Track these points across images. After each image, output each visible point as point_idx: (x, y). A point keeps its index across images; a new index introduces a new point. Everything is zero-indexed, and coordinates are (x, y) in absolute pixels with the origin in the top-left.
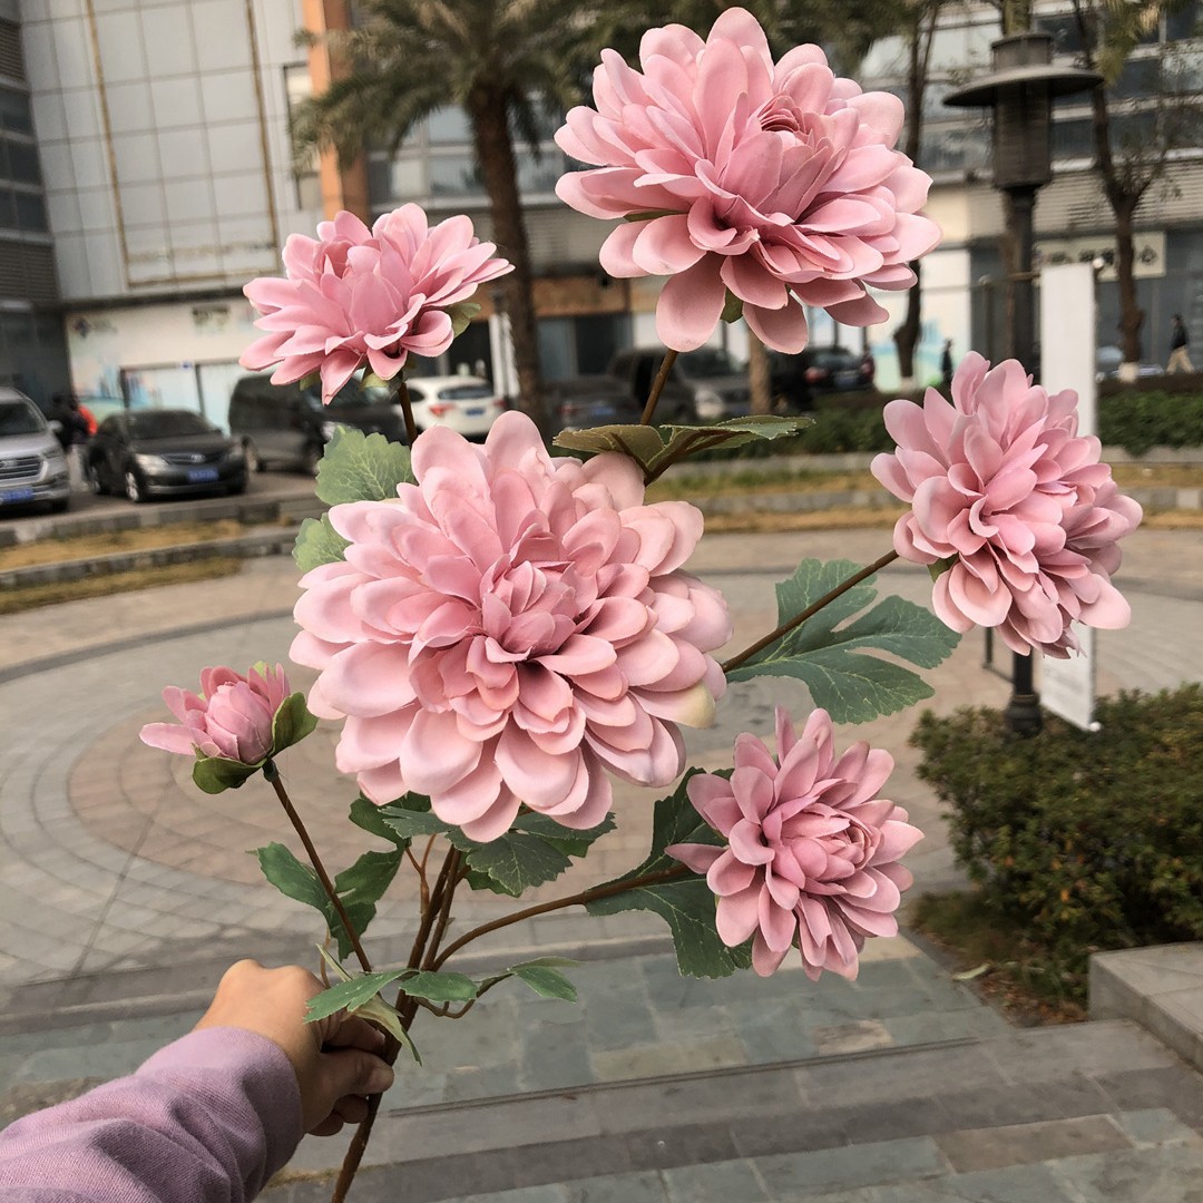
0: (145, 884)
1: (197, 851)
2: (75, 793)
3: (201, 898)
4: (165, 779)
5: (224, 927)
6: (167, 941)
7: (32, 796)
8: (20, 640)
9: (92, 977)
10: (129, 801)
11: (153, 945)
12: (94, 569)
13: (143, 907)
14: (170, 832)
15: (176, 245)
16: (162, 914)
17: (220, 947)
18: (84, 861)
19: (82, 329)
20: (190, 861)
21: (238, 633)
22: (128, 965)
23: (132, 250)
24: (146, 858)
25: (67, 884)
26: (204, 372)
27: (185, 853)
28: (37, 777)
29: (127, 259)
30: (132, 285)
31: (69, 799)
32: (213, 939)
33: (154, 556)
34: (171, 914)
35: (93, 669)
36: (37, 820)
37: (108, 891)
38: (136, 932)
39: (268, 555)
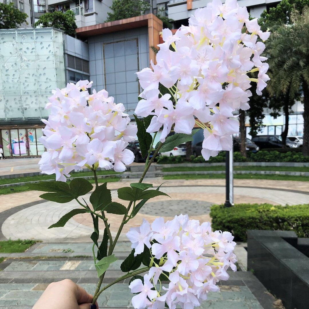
0: (81, 227)
6: (81, 235)
11: (79, 235)
13: (79, 230)
24: (82, 224)
37: (74, 228)
38: (77, 233)
39: (126, 178)
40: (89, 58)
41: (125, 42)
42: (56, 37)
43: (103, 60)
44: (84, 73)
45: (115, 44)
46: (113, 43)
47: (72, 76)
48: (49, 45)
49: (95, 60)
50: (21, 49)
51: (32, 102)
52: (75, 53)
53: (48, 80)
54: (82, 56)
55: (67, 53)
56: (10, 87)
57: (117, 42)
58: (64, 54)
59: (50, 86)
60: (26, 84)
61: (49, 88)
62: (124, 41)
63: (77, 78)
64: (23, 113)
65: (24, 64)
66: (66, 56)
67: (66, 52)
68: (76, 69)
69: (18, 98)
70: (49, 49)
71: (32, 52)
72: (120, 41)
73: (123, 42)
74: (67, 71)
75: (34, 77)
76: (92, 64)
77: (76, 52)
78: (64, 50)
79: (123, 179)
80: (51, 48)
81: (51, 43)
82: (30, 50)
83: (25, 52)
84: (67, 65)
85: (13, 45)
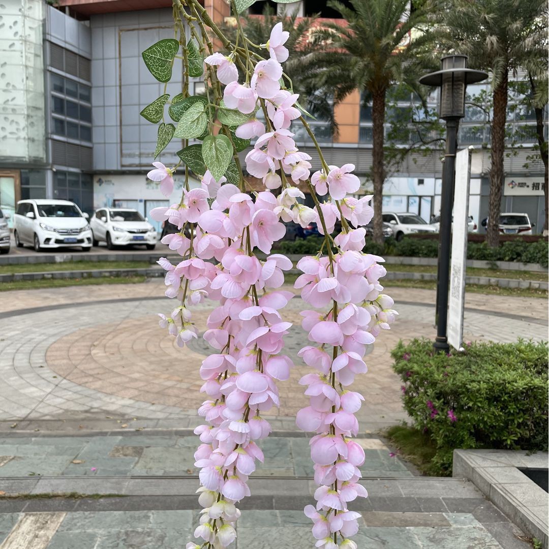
0: (65, 389)
1: (91, 379)
2: (49, 354)
3: (86, 396)
4: (87, 352)
5: (92, 408)
6: (67, 411)
7: (30, 353)
8: (46, 298)
9: (31, 421)
10: (69, 359)
11: (61, 411)
12: (85, 275)
13: (61, 397)
14: (82, 371)
15: (142, 151)
16: (68, 400)
17: (88, 415)
18: (43, 379)
19: (100, 182)
20: (87, 382)
21: (137, 303)
22: (47, 418)
23: (124, 152)
24: (69, 380)
25: (33, 386)
26: (148, 204)
27: (85, 380)
28: (35, 347)
29: (122, 155)
30: (122, 166)
31: (45, 356)
32: (86, 412)
33: (110, 272)
34: (72, 401)
35: (72, 311)
36: (29, 362)
37: (49, 390)
38: (55, 406)
39: (158, 276)
40: (91, 54)
41: (161, 30)
42: (30, 8)
43: (118, 60)
44: (82, 81)
45: (141, 32)
46: (138, 29)
47: (58, 83)
48: (15, 23)
49: (103, 59)
52: (65, 42)
53: (11, 88)
54: (79, 49)
55: (49, 39)
57: (146, 29)
58: (45, 40)
59: (13, 99)
61: (10, 103)
62: (159, 28)
63: (67, 89)
66: (48, 44)
67: (48, 37)
68: (67, 72)
70: (15, 29)
72: (151, 28)
73: (157, 30)
74: (48, 74)
76: (96, 66)
77: (68, 39)
78: (44, 33)
79: (153, 279)
80: (18, 28)
81: (20, 19)
84: (48, 62)
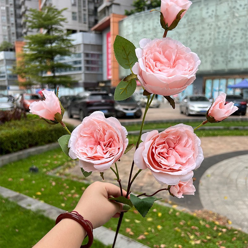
50: (234, 7)
51: (236, 55)
56: (219, 43)
60: (234, 38)
64: (227, 65)
65: (235, 21)
69: (224, 52)
71: (244, 8)
75: (243, 32)
82: (243, 6)
83: (238, 9)
85: (228, 4)
